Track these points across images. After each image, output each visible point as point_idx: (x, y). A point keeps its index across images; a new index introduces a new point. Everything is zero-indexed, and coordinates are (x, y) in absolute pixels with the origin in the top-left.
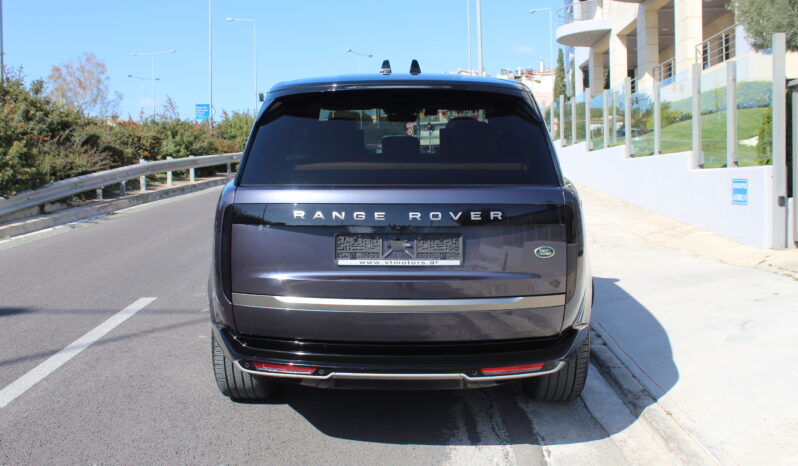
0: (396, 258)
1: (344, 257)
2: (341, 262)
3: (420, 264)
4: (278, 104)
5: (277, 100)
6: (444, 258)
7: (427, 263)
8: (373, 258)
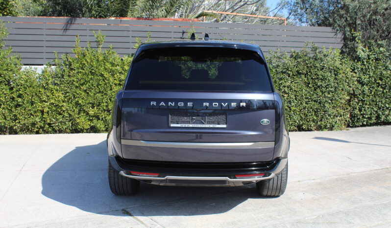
0: (197, 124)
1: (174, 123)
2: (172, 125)
3: (208, 127)
4: (143, 53)
5: (143, 51)
6: (219, 124)
7: (211, 126)
8: (187, 123)
